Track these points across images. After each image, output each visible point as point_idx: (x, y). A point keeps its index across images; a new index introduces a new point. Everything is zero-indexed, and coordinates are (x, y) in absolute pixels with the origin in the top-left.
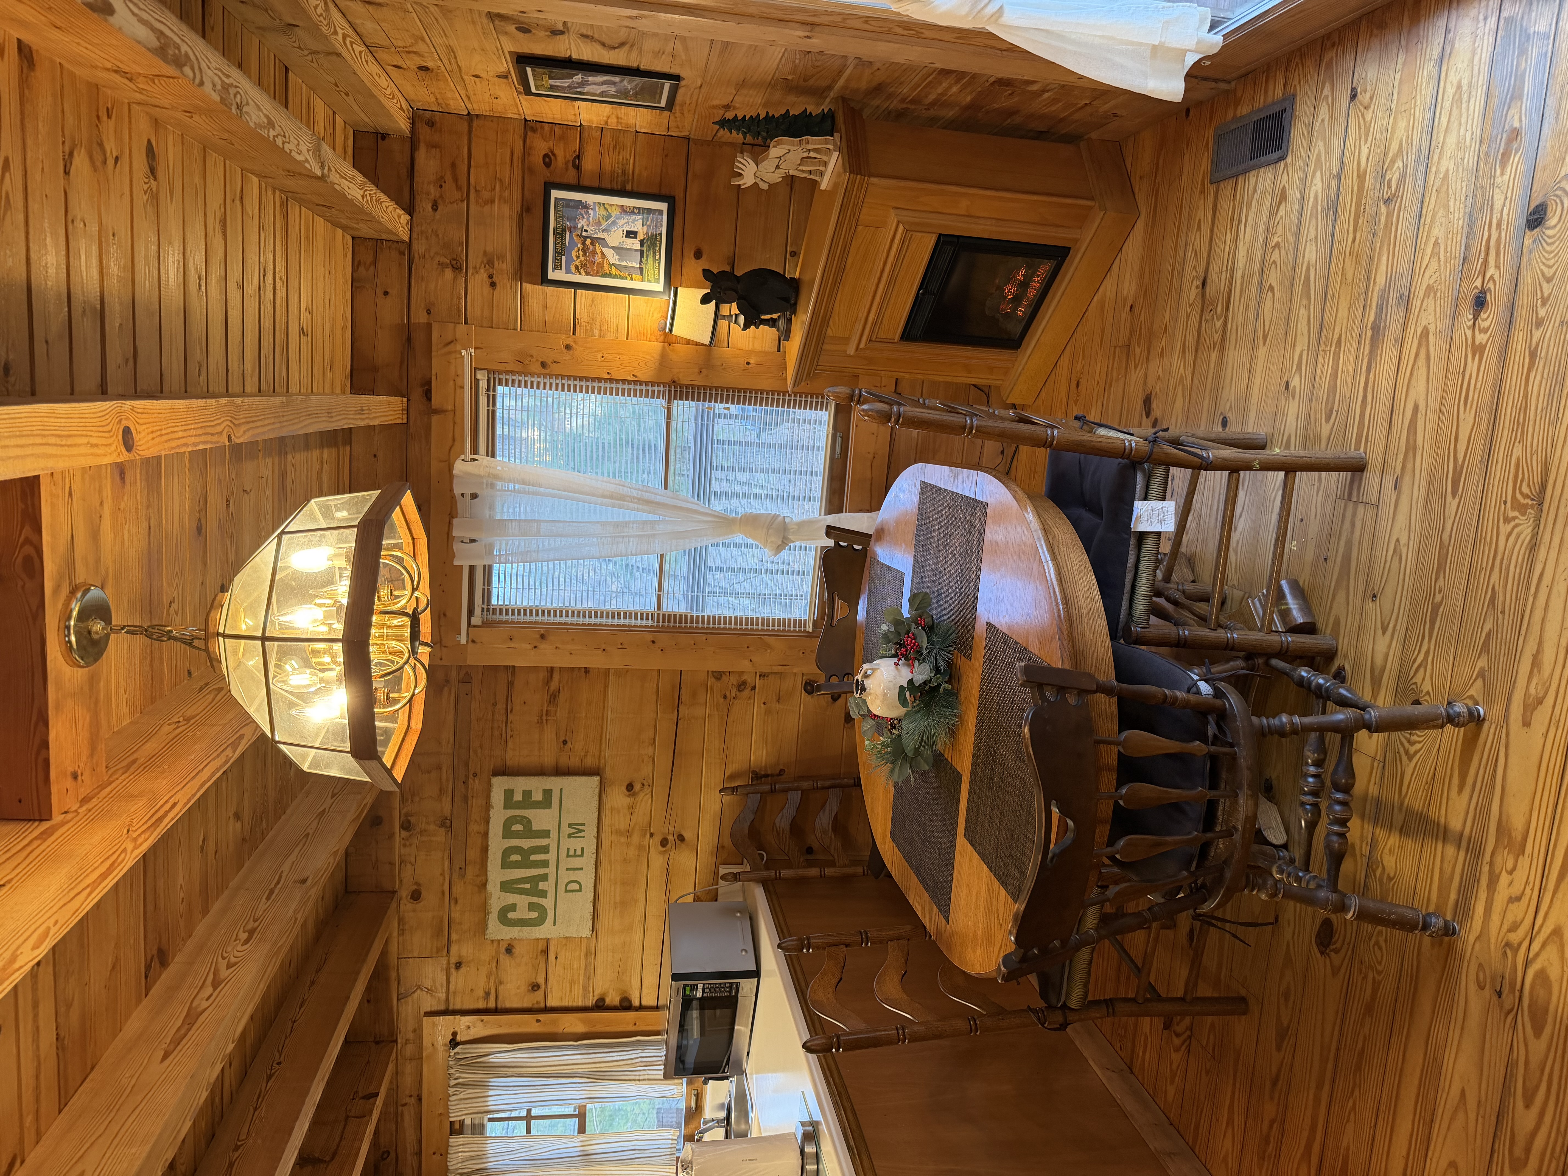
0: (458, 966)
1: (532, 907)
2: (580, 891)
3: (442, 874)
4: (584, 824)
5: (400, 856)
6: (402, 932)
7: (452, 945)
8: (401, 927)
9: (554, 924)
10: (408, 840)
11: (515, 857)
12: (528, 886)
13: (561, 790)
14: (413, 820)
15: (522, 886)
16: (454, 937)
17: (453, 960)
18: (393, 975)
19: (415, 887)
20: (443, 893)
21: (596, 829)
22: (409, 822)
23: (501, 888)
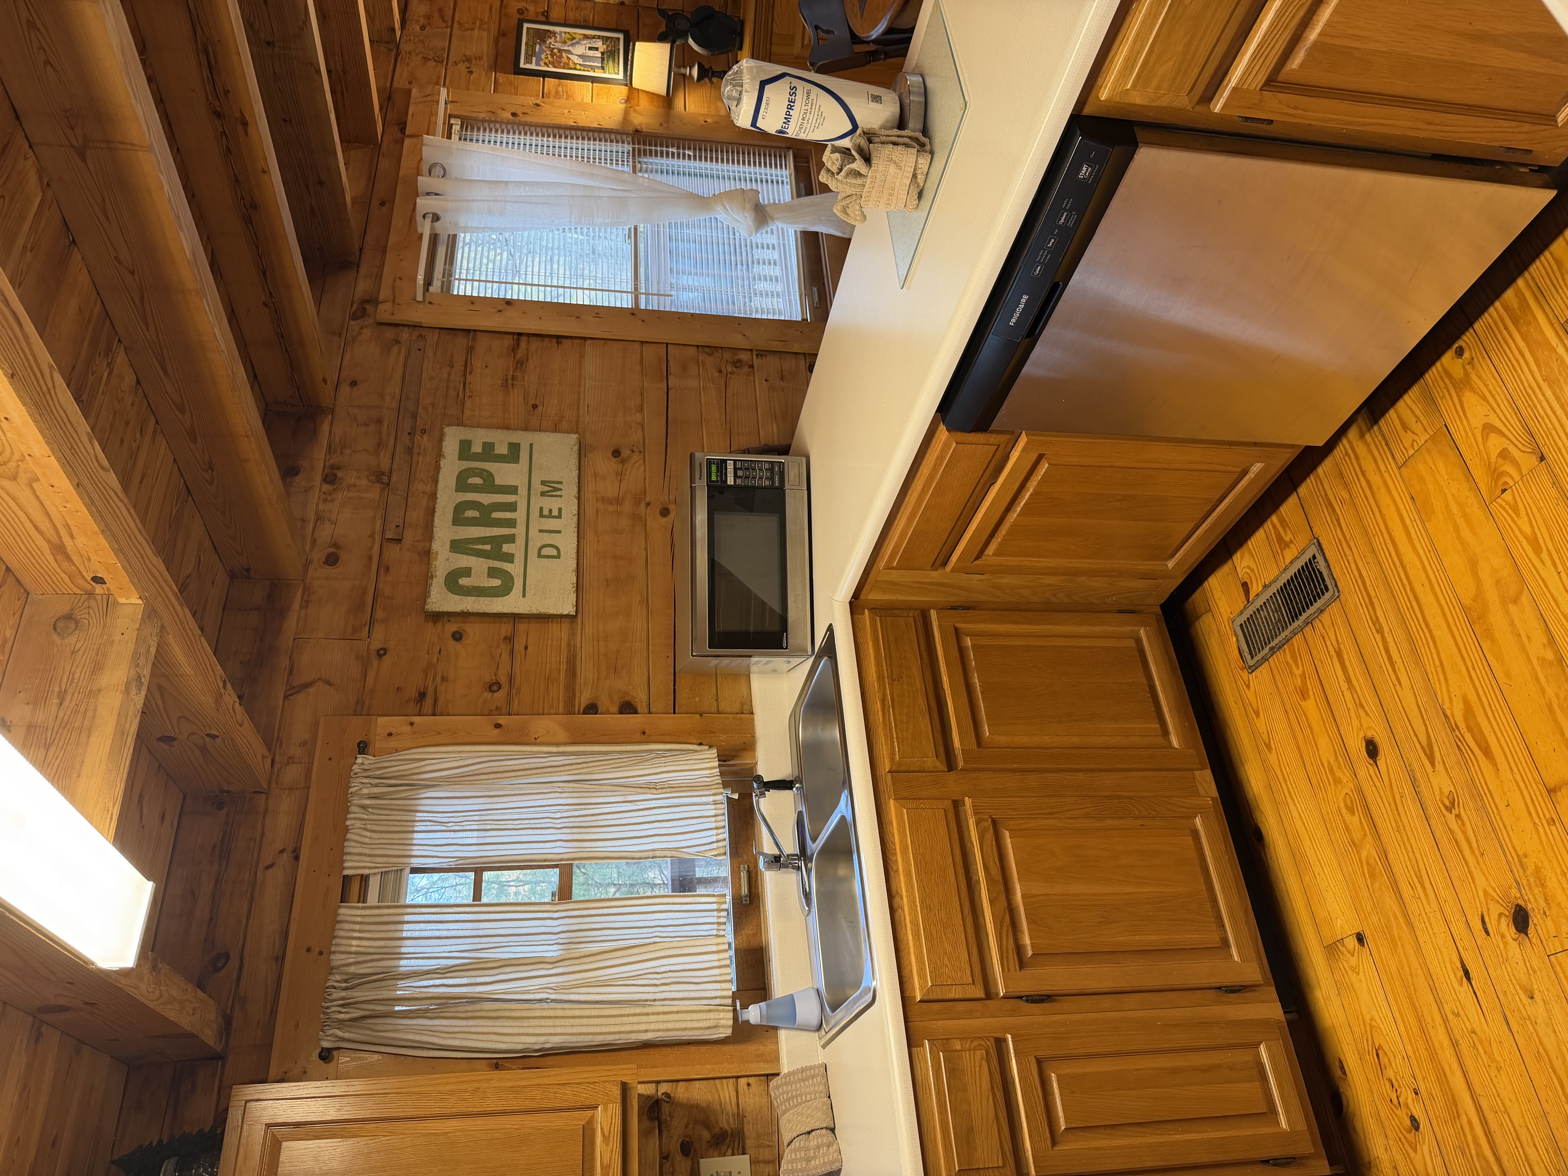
0: (382, 653)
1: (493, 573)
2: (558, 557)
3: (372, 536)
4: (561, 483)
5: (317, 513)
6: (305, 604)
7: (376, 625)
8: (305, 598)
9: (524, 596)
10: (330, 494)
11: (471, 513)
12: (488, 547)
13: (531, 445)
14: (340, 474)
15: (481, 547)
16: (379, 614)
17: (376, 645)
18: (284, 662)
19: (332, 550)
20: (370, 558)
21: (576, 489)
22: (335, 476)
23: (451, 547)
